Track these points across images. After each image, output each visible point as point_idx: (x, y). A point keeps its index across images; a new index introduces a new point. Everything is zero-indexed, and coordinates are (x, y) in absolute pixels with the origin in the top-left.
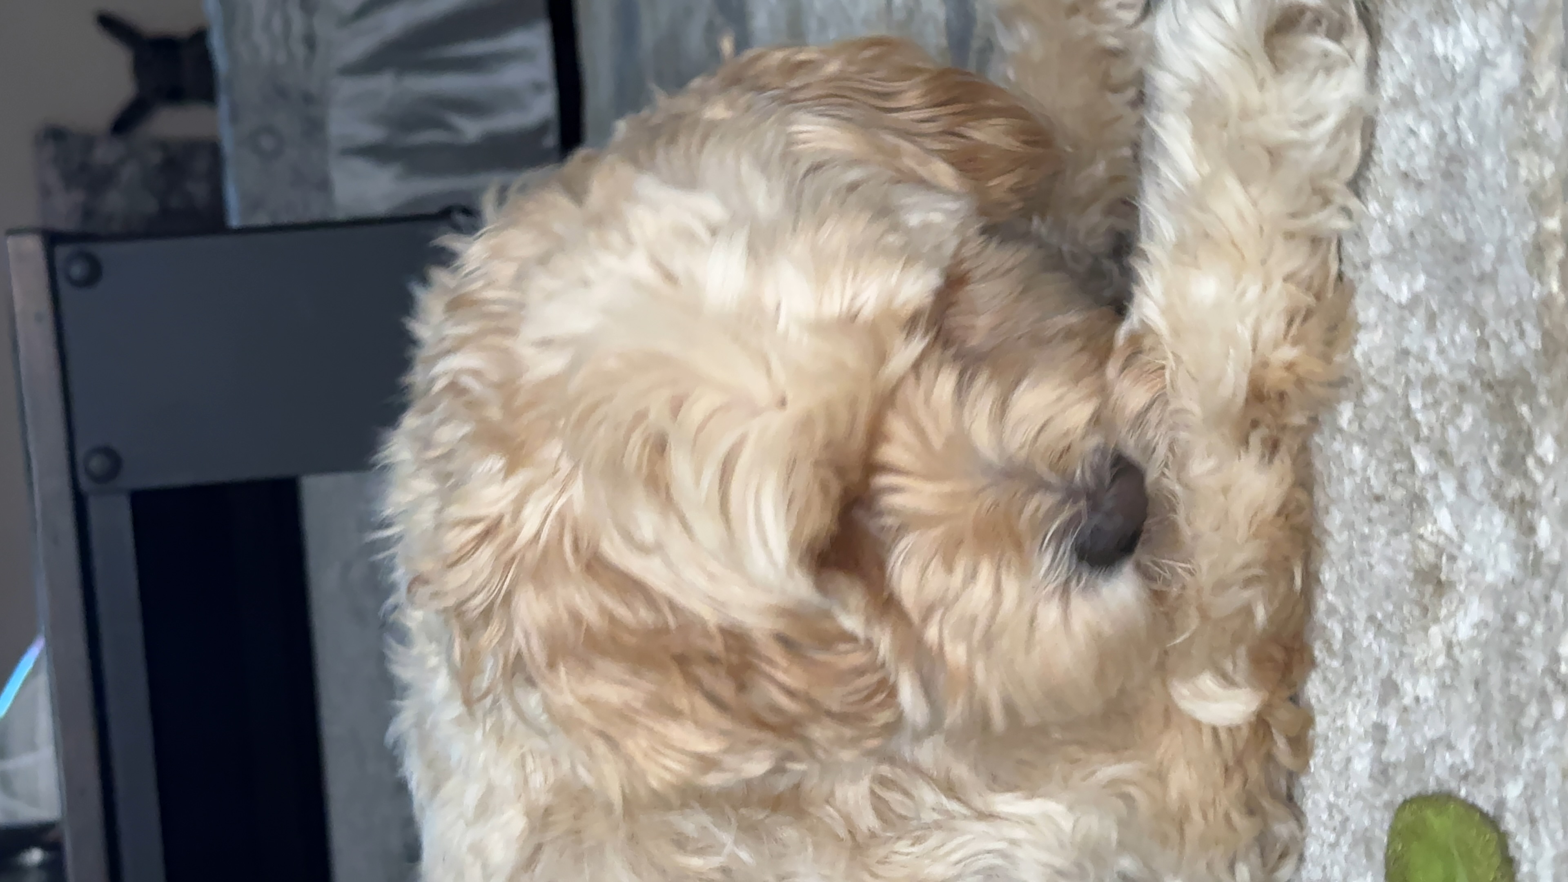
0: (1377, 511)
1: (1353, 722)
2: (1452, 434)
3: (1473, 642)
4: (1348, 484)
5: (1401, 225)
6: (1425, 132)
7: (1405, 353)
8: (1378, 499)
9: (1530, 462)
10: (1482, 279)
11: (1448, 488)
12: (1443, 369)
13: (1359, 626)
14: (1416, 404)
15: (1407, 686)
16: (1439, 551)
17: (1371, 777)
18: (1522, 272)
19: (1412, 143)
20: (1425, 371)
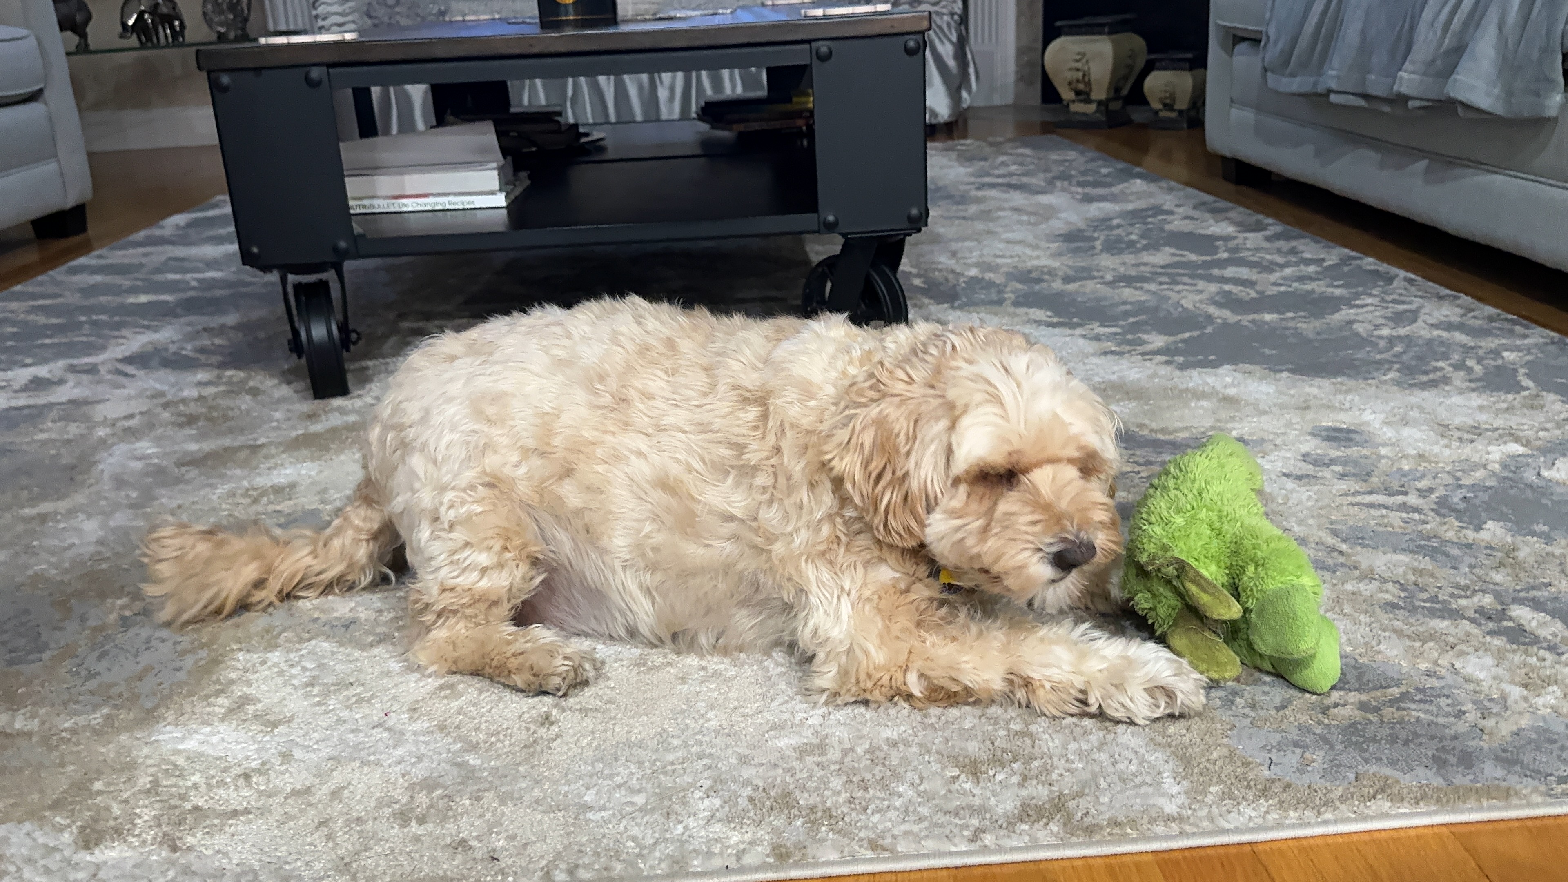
0: (988, 743)
1: (903, 728)
2: (1035, 782)
3: (965, 791)
4: (990, 728)
5: (1096, 756)
6: (1133, 768)
7: (1051, 758)
8: (993, 743)
9: (1045, 820)
10: (1097, 798)
11: (1015, 779)
12: (1054, 776)
13: (940, 733)
14: (1036, 763)
15: (932, 759)
16: (986, 773)
17: (888, 739)
18: (1107, 817)
19: (1126, 762)
20: (1049, 767)
